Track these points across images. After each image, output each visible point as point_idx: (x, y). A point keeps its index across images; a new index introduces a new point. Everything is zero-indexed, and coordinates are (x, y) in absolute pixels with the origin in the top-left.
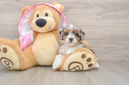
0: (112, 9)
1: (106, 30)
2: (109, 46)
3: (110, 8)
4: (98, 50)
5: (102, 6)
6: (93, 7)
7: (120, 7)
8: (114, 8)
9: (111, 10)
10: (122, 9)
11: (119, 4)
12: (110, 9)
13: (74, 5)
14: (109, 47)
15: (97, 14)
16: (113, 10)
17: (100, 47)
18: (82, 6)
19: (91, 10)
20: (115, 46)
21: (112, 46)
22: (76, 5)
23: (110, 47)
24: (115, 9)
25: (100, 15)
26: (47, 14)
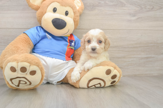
1: (142, 35)
2: (146, 56)
3: (146, 7)
4: (132, 61)
5: (136, 4)
6: (125, 5)
7: (158, 6)
9: (148, 9)
10: (161, 8)
11: (158, 2)
13: (101, 2)
14: (145, 58)
16: (151, 9)
17: (135, 58)
18: (112, 4)
20: (153, 56)
21: (150, 56)
22: (103, 3)
23: (147, 58)
24: (153, 8)
25: (134, 16)
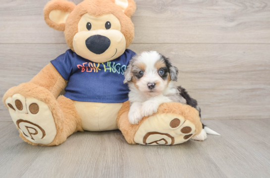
0: (258, 7)
8: (263, 5)
12: (253, 7)
15: (225, 18)
19: (213, 9)
26: (109, 24)
